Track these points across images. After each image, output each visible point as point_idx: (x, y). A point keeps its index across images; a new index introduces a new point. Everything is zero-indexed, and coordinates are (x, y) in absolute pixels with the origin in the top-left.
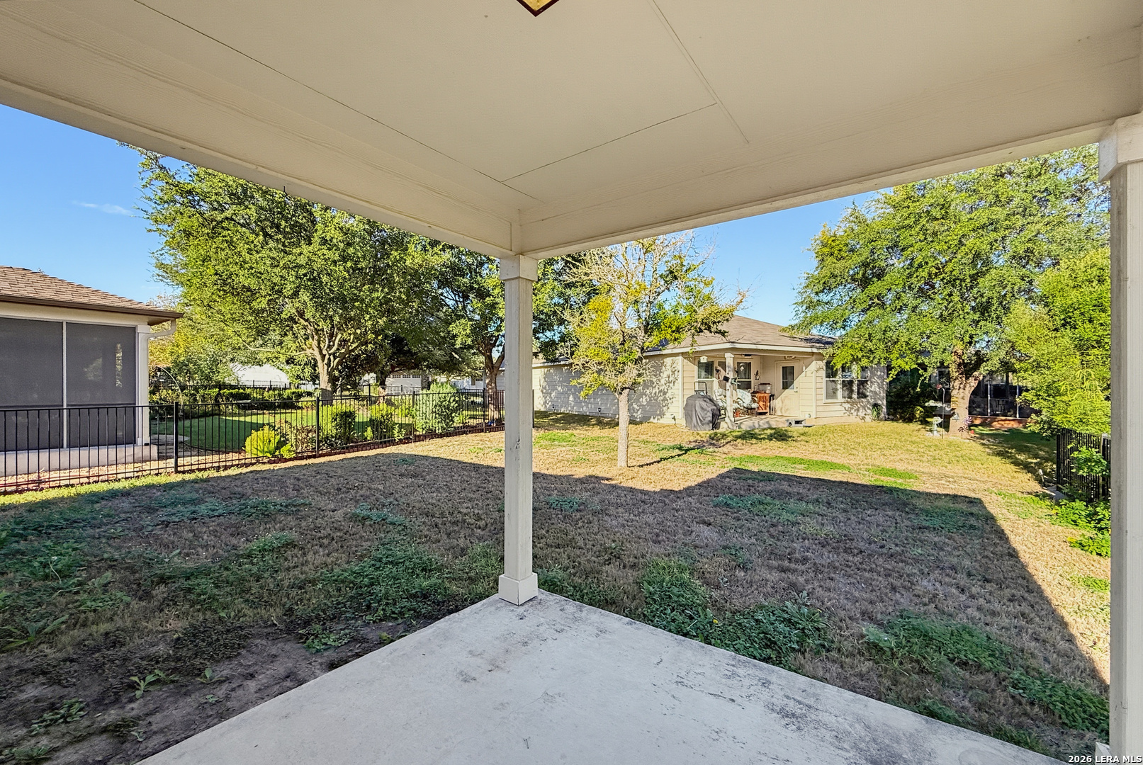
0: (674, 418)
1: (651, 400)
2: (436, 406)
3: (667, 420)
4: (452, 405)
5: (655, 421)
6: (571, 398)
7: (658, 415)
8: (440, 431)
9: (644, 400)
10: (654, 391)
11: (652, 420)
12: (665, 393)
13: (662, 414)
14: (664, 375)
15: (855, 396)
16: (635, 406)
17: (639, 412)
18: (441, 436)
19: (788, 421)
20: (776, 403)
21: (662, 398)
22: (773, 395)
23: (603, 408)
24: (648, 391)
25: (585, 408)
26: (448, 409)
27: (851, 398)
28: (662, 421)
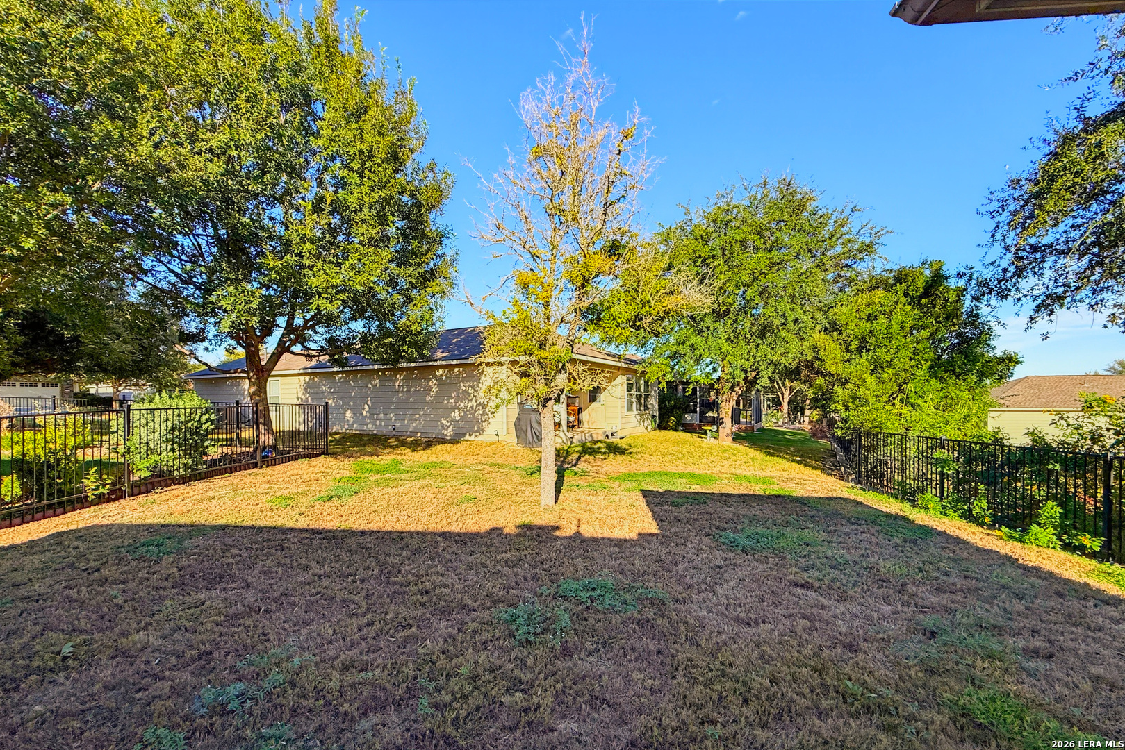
0: (497, 435)
1: (465, 414)
2: (173, 430)
3: (488, 436)
4: (204, 427)
5: (472, 438)
6: (349, 414)
7: (476, 432)
8: (182, 472)
9: (457, 414)
10: (470, 404)
11: (467, 437)
12: (484, 407)
13: (481, 431)
14: (483, 387)
15: (642, 408)
16: (444, 422)
17: (450, 429)
18: (183, 480)
19: (605, 433)
20: (584, 416)
21: (481, 412)
22: (581, 408)
23: (398, 425)
24: (462, 405)
25: (370, 426)
26: (197, 433)
27: (640, 410)
28: (480, 438)
